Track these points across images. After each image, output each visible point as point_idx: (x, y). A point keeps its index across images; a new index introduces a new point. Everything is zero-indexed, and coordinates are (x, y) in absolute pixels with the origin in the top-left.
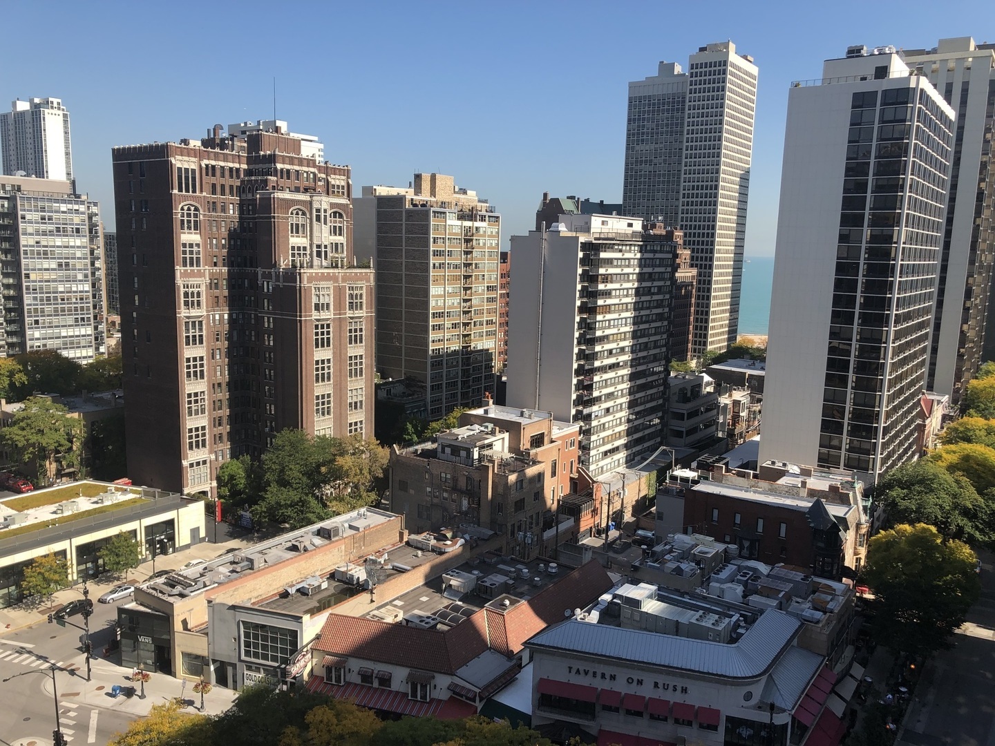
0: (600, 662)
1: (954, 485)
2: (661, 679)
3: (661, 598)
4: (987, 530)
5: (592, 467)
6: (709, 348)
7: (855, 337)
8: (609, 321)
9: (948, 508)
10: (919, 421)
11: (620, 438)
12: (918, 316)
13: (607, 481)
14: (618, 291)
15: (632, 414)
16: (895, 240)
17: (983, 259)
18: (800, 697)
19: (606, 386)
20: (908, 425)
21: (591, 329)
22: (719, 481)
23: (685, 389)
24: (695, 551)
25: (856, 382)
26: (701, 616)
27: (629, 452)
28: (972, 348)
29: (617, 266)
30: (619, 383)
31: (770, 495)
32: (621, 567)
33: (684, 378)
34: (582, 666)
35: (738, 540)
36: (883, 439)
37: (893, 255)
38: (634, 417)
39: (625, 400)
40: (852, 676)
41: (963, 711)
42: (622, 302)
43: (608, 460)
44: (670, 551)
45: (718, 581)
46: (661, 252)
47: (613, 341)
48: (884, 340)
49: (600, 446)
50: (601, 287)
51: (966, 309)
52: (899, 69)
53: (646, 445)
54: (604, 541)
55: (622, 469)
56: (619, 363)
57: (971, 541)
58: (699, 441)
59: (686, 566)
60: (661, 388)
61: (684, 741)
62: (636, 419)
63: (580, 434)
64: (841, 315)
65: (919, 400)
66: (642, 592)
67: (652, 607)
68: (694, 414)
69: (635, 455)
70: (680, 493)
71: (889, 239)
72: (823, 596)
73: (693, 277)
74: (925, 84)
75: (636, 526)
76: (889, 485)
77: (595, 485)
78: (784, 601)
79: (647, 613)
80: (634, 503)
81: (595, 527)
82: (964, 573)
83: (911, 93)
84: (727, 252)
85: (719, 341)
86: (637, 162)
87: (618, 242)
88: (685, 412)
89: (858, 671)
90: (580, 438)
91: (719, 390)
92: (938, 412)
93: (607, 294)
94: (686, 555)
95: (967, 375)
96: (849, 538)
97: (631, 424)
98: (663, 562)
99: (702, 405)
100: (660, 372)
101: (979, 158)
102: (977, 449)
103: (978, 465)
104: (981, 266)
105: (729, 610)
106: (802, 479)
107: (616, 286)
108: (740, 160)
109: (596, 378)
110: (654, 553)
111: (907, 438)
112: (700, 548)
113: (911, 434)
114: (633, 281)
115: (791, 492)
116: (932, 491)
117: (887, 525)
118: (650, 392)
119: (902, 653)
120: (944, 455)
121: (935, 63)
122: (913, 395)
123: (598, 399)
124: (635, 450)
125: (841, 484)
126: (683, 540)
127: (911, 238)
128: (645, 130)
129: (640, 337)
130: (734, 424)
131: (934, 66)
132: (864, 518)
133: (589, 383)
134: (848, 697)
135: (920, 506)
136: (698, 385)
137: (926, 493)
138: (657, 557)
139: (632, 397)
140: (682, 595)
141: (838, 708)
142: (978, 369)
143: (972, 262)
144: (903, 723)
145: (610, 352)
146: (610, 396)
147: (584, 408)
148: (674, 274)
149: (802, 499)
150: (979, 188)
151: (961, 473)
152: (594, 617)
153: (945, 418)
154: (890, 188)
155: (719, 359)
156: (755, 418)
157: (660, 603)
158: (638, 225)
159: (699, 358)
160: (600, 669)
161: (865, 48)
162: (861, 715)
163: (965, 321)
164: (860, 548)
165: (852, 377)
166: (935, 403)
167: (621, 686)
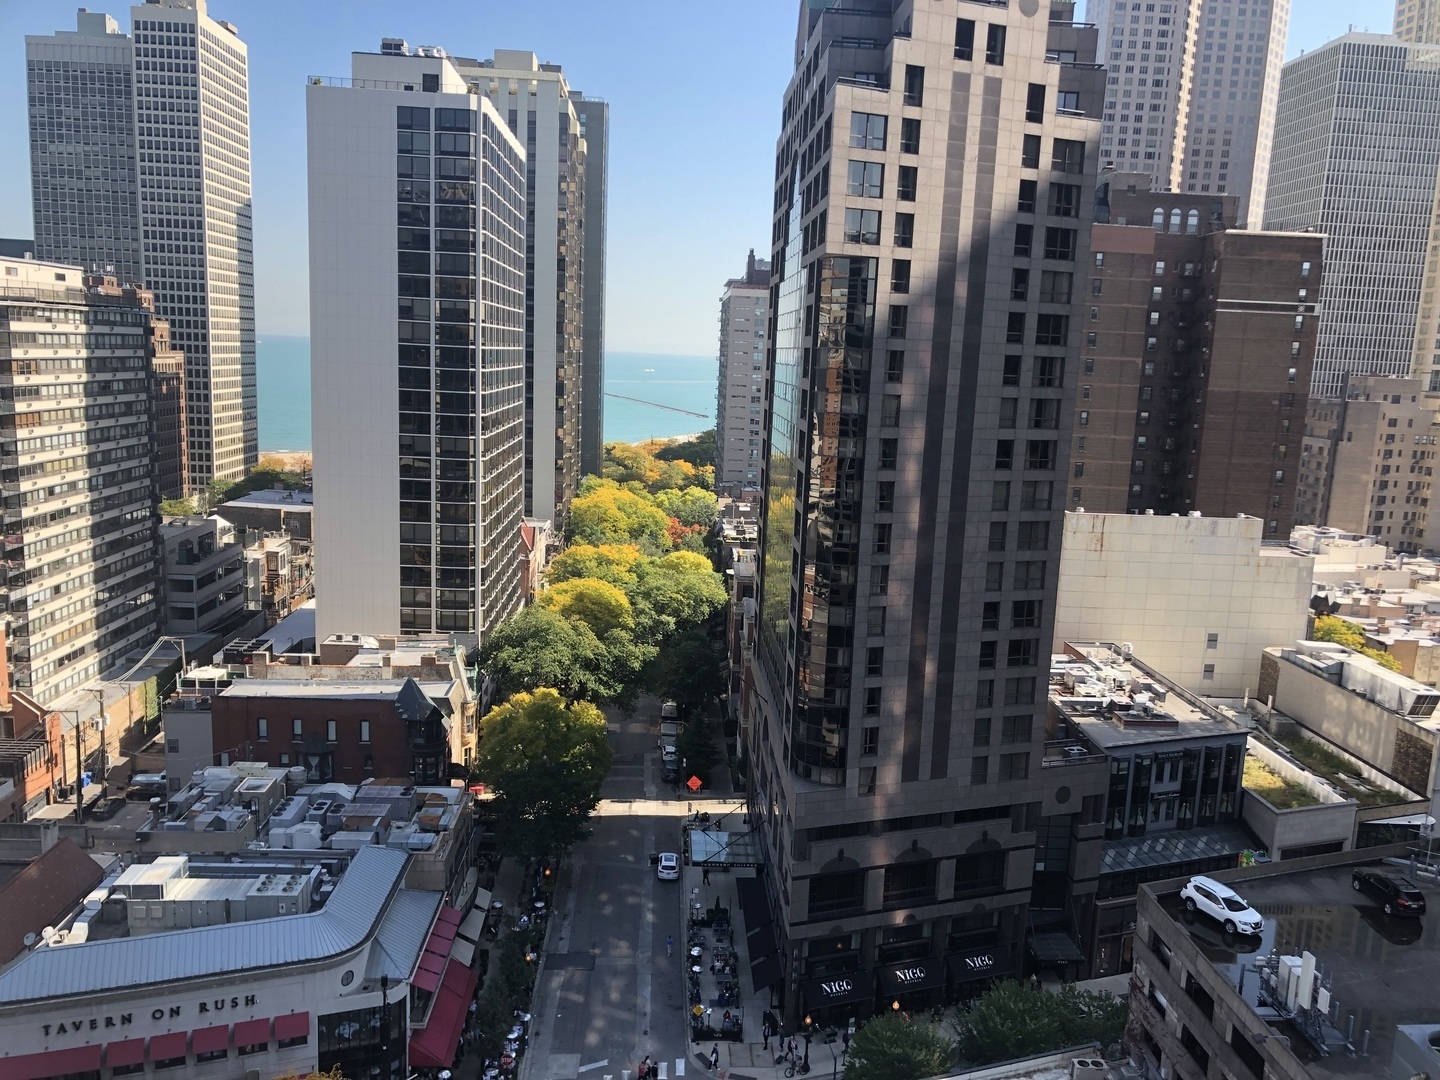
0: (100, 1002)
1: (571, 632)
2: (209, 997)
3: (195, 873)
4: (611, 682)
5: (37, 689)
6: (217, 475)
7: (434, 449)
8: (42, 438)
9: (567, 662)
10: (521, 557)
11: (84, 632)
12: (508, 420)
13: (71, 708)
14: (52, 389)
15: (103, 591)
16: (472, 316)
17: (572, 345)
18: (418, 955)
19: (49, 549)
20: (509, 563)
21: (8, 453)
22: (262, 676)
23: (189, 542)
24: (241, 788)
25: (441, 513)
26: (264, 883)
27: (104, 653)
28: (570, 458)
29: (45, 346)
30: (72, 542)
31: (342, 684)
32: (112, 841)
33: (184, 525)
34: (67, 1018)
35: (301, 759)
36: (483, 585)
37: (471, 337)
38: (107, 595)
39: (88, 569)
40: (477, 907)
41: (608, 910)
42: (61, 406)
43: (66, 672)
44: (201, 797)
45: (281, 825)
46: (122, 324)
47: (54, 473)
48: (471, 453)
49: (48, 650)
50: (19, 380)
51: (560, 410)
52: (453, 83)
53: (133, 638)
54: (75, 807)
55: (95, 683)
56: (68, 510)
57: (596, 698)
58: (221, 620)
59: (229, 814)
60: (150, 545)
61: (256, 1075)
62: (111, 598)
63: (8, 635)
64: (412, 420)
65: (519, 529)
66: (161, 871)
67: (182, 889)
68: (208, 579)
69: (114, 656)
70: (203, 706)
71: (464, 315)
72: (432, 810)
73: (178, 365)
74: (487, 107)
75: (132, 769)
76: (497, 646)
77: (48, 718)
78: (381, 831)
79: (174, 902)
80: (122, 734)
81: (54, 786)
82: (593, 740)
83: (472, 117)
84: (229, 327)
85: (232, 464)
86: (53, 171)
87: (43, 305)
88: (193, 578)
89: (484, 898)
90: (9, 642)
91: (243, 539)
92: (542, 542)
93: (34, 392)
94: (225, 798)
95: (567, 493)
96: (454, 724)
97: (102, 609)
98: (191, 817)
99: (219, 564)
100: (144, 518)
101: (556, 215)
102: (590, 585)
103: (593, 603)
104: (570, 355)
105: (303, 863)
106: (384, 655)
107: (49, 379)
108: (235, 186)
109: (28, 538)
110: (173, 806)
111: (510, 581)
112: (247, 782)
113: (514, 574)
114: (77, 370)
115: (371, 674)
116: (548, 644)
117: (498, 697)
118: (129, 552)
119: (532, 859)
120: (556, 597)
121: (492, 80)
122: (512, 524)
123: (36, 573)
124: (113, 649)
125: (437, 653)
126: (219, 775)
127: (493, 315)
128: (63, 119)
129: (103, 463)
130: (271, 588)
131: (492, 85)
132: (471, 694)
133: (16, 546)
134: (475, 935)
135: (536, 666)
136: (208, 536)
137: (541, 648)
138: (176, 811)
139: (100, 564)
140: (228, 858)
141: (465, 953)
142: (578, 485)
143: (560, 349)
144: (544, 948)
145: (51, 491)
146: (58, 565)
147: (11, 590)
148: (149, 362)
149: (387, 682)
150: (559, 253)
151: (577, 617)
152: (80, 931)
153: (549, 549)
154: (459, 246)
155: (235, 492)
156: (301, 576)
157: (194, 880)
158: (75, 278)
159: (202, 491)
160: (101, 1013)
161: (405, 44)
162: (495, 954)
163: (560, 424)
164: (469, 735)
165: (435, 506)
166: (537, 532)
167: (143, 1028)
